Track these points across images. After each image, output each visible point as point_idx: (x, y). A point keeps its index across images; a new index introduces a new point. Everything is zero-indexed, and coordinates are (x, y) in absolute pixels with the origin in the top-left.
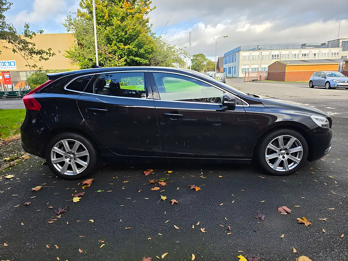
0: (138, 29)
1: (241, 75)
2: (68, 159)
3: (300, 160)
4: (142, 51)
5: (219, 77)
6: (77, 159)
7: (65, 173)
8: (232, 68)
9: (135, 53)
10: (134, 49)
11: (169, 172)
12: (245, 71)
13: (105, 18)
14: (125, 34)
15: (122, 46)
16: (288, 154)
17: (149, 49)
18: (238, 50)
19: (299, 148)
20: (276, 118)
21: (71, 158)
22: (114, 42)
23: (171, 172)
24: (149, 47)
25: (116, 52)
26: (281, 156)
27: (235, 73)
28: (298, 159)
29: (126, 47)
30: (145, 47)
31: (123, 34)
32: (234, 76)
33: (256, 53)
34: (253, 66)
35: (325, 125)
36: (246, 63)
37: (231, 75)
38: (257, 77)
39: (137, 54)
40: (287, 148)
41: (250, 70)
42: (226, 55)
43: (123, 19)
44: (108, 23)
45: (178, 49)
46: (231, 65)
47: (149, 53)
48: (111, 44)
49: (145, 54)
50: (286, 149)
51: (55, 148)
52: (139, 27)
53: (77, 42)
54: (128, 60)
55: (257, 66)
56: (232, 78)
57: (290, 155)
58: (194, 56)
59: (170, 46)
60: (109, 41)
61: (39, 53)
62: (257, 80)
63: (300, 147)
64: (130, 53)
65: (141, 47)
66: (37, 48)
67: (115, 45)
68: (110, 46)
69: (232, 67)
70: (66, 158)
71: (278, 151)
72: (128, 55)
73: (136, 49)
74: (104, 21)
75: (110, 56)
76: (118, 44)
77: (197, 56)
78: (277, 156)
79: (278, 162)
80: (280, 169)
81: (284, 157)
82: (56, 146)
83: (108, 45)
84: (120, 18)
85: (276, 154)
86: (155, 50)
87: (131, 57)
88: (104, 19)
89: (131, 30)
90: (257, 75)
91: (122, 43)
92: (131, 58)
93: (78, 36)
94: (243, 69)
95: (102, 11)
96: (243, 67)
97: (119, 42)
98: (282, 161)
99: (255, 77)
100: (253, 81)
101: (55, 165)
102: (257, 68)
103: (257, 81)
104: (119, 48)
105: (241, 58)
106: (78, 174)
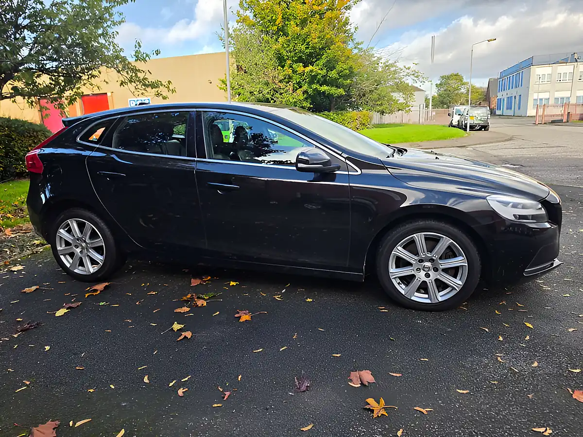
0: (328, 36)
1: (531, 112)
2: (78, 250)
3: (461, 283)
4: (333, 74)
5: (477, 115)
6: (90, 250)
7: (76, 271)
8: (515, 98)
9: (322, 79)
10: (319, 71)
11: (232, 283)
12: (541, 105)
13: (277, 23)
14: (306, 47)
15: (299, 67)
16: (436, 270)
17: (346, 69)
18: (529, 63)
19: (460, 261)
20: (404, 198)
21: (83, 248)
22: (289, 62)
23: (234, 284)
24: (345, 67)
25: (290, 78)
26: (423, 273)
27: (519, 108)
28: (457, 283)
29: (308, 69)
30: (339, 67)
31: (303, 47)
32: (518, 113)
33: (567, 68)
34: (559, 95)
35: (532, 215)
36: (541, 88)
37: (510, 113)
38: (562, 115)
39: (325, 80)
40: (434, 258)
41: (552, 102)
42: (503, 75)
43: (303, 23)
44: (282, 31)
45: (402, 67)
46: (513, 92)
47: (346, 77)
48: (283, 67)
49: (338, 79)
50: (431, 260)
51: (61, 231)
52: (330, 34)
53: (235, 65)
54: (310, 91)
55: (567, 94)
56: (514, 117)
57: (440, 271)
58: (443, 77)
59: (388, 63)
60: (281, 60)
61: (153, 85)
62: (561, 121)
63: (461, 258)
64: (313, 79)
65: (332, 68)
66: (151, 79)
67: (290, 67)
68: (282, 69)
69: (515, 96)
70: (77, 247)
71: (414, 262)
72: (311, 83)
73: (324, 72)
74: (275, 28)
75: (282, 85)
76: (294, 66)
77: (448, 78)
78: (413, 273)
79: (416, 283)
80: (420, 298)
81: (427, 275)
82: (63, 229)
83: (279, 67)
84: (298, 22)
85: (412, 268)
86: (356, 71)
87: (314, 86)
88: (275, 25)
89: (316, 40)
90: (563, 112)
91: (301, 64)
92: (315, 88)
93: (237, 54)
94: (537, 100)
95: (273, 12)
96: (535, 96)
97: (296, 62)
98: (424, 282)
99: (557, 115)
100: (553, 122)
101: (62, 257)
102: (567, 98)
103: (563, 122)
104: (294, 72)
105: (533, 79)
106: (92, 274)
